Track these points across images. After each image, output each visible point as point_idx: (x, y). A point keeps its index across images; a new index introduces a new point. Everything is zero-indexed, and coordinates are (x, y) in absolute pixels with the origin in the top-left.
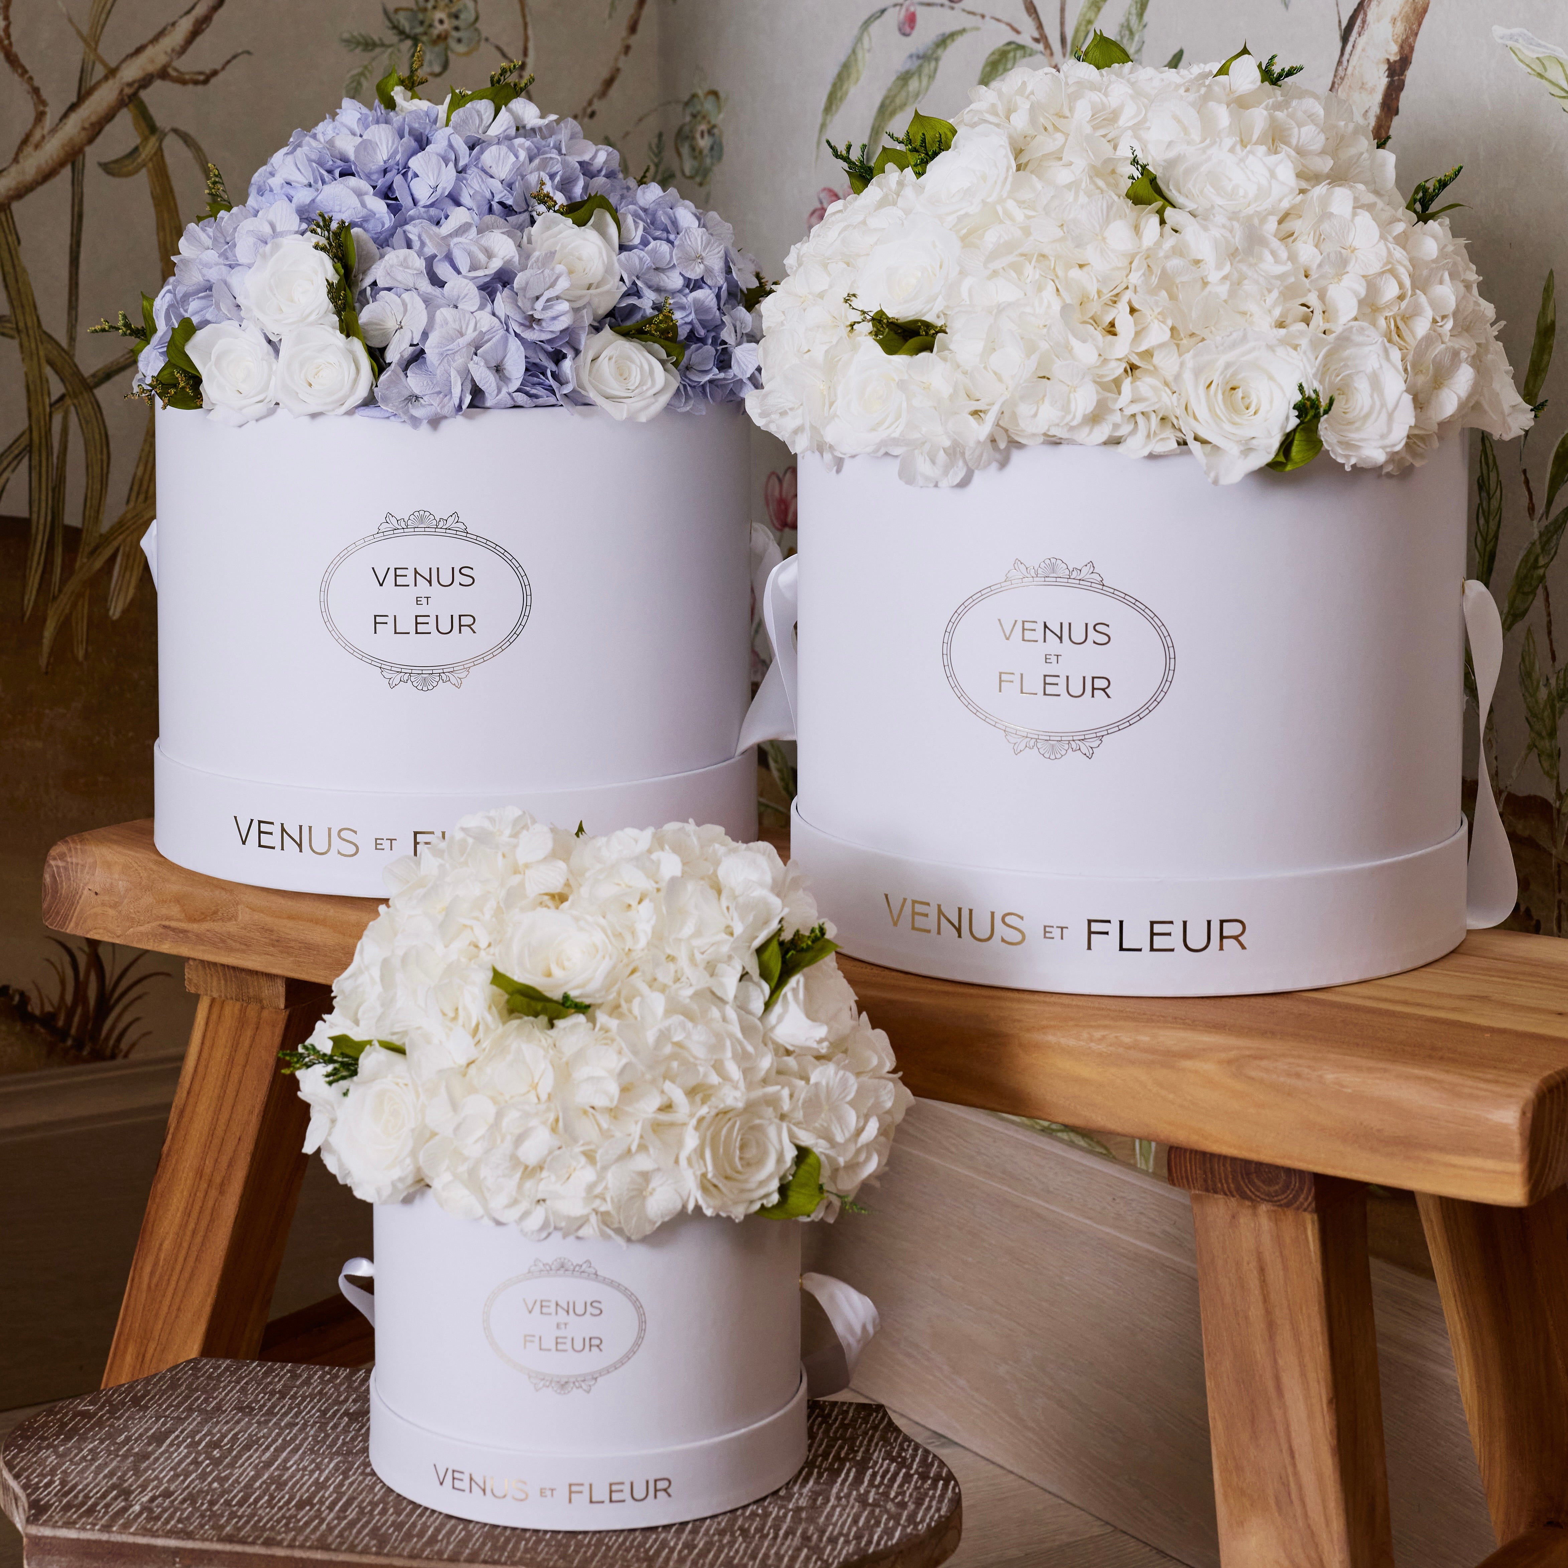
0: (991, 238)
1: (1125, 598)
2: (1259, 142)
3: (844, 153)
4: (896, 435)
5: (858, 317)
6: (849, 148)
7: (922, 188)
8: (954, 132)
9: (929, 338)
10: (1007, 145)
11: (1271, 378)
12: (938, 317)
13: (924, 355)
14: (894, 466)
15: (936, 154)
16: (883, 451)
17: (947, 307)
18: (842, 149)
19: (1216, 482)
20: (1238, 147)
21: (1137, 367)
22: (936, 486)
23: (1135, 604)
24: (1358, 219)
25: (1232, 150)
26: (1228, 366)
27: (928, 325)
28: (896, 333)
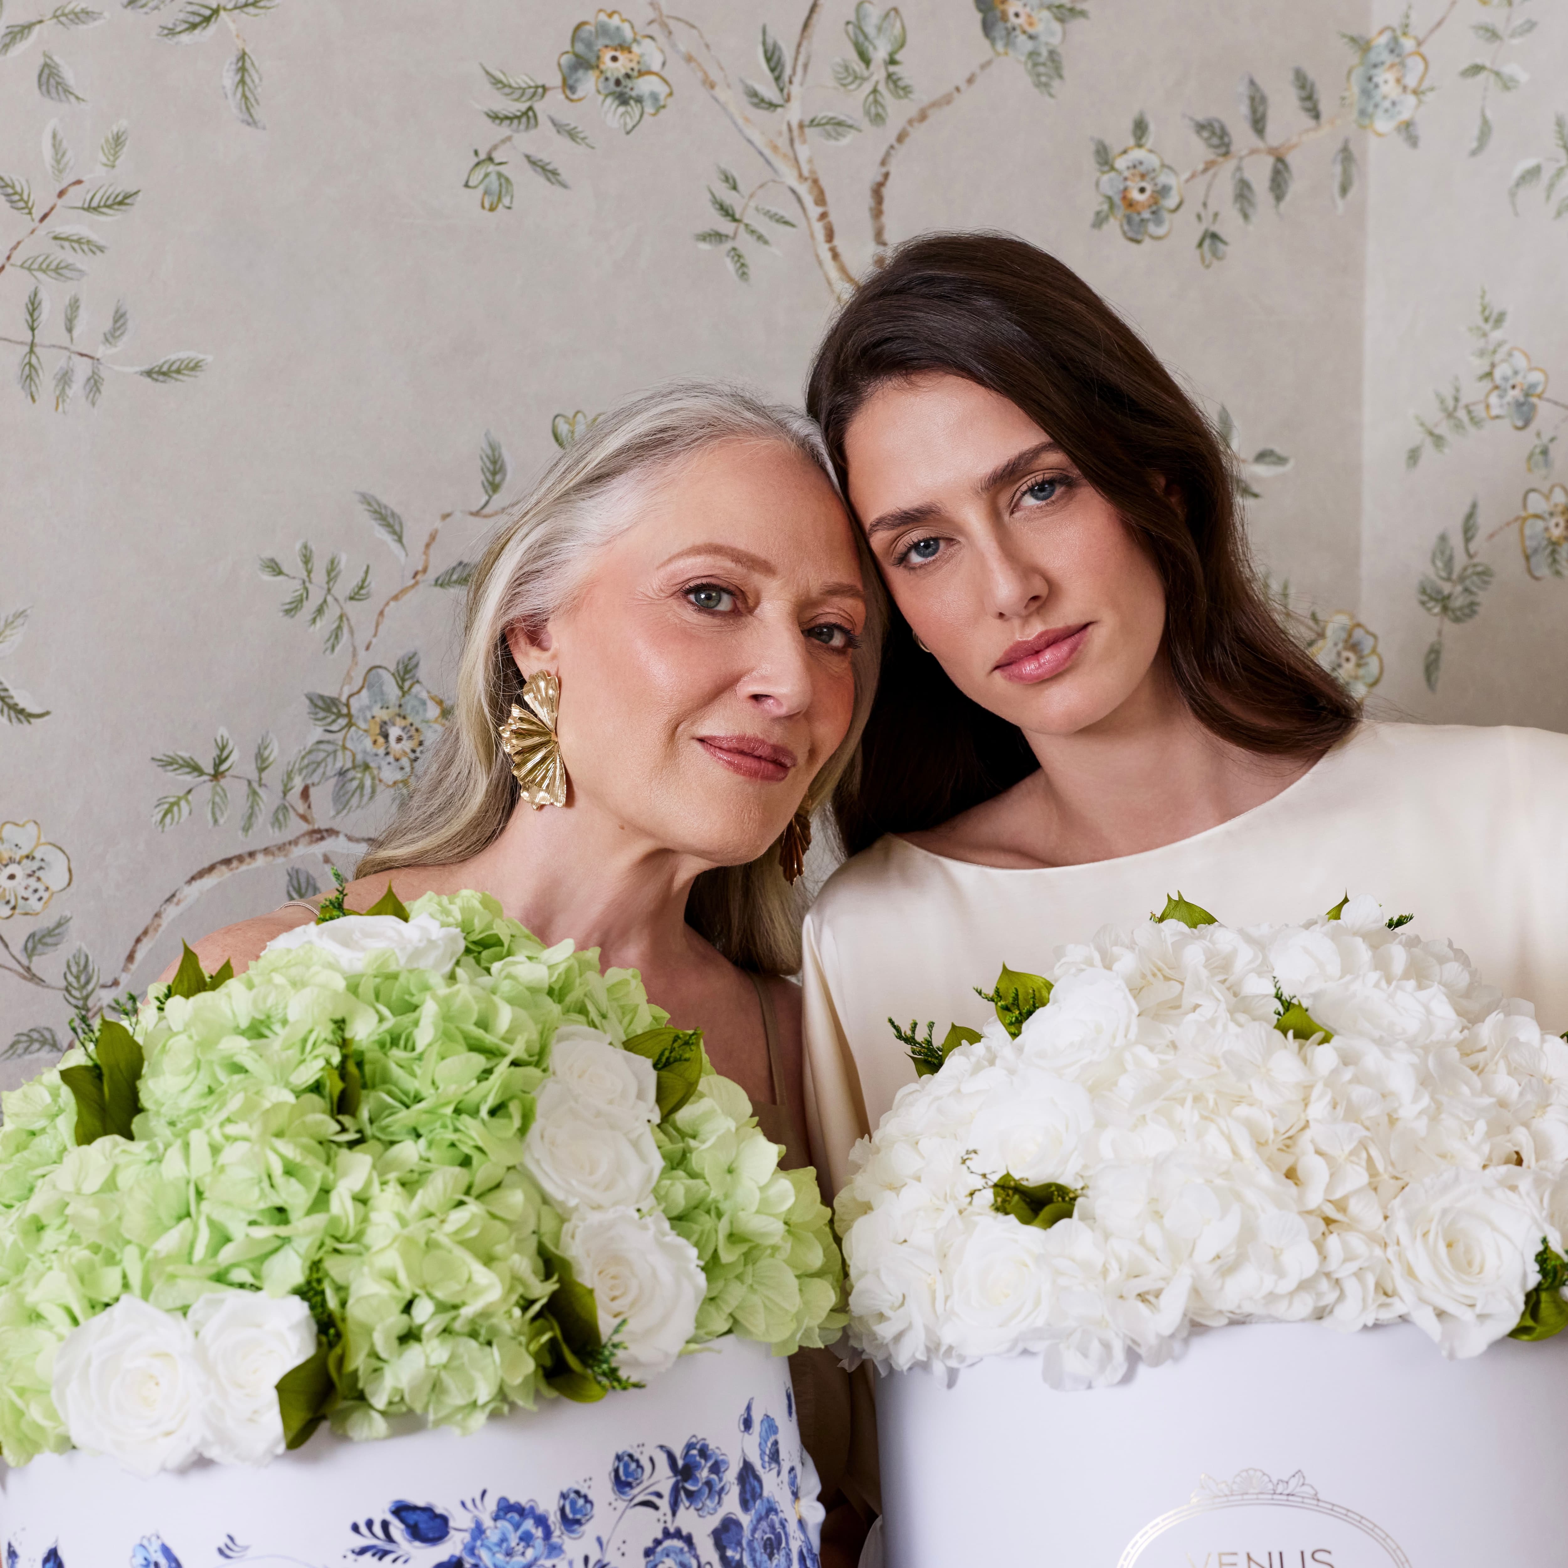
0: (1127, 1085)
1: (1346, 1515)
2: (1406, 976)
3: (909, 1033)
4: (1040, 1322)
5: (979, 1183)
6: (914, 1026)
7: (1020, 1050)
8: (1049, 986)
9: (1065, 1206)
10: (1124, 986)
11: (1494, 1228)
12: (1076, 1180)
13: (1063, 1223)
14: (1036, 1365)
15: (1030, 1013)
16: (1020, 1347)
17: (1085, 1167)
18: (906, 1030)
19: (1452, 1356)
20: (1383, 984)
21: (1334, 1221)
22: (1090, 1387)
23: (1359, 1521)
24: (1547, 1047)
25: (1377, 985)
26: (1445, 1212)
27: (1062, 1190)
28: (1024, 1201)
